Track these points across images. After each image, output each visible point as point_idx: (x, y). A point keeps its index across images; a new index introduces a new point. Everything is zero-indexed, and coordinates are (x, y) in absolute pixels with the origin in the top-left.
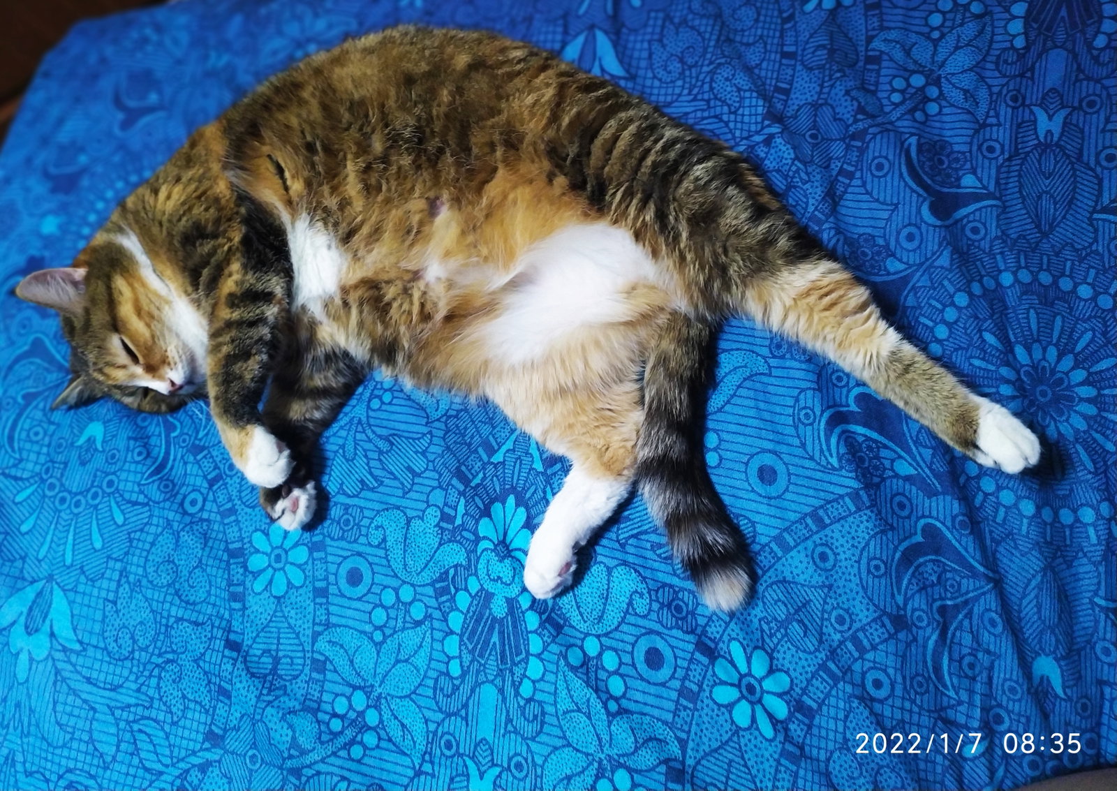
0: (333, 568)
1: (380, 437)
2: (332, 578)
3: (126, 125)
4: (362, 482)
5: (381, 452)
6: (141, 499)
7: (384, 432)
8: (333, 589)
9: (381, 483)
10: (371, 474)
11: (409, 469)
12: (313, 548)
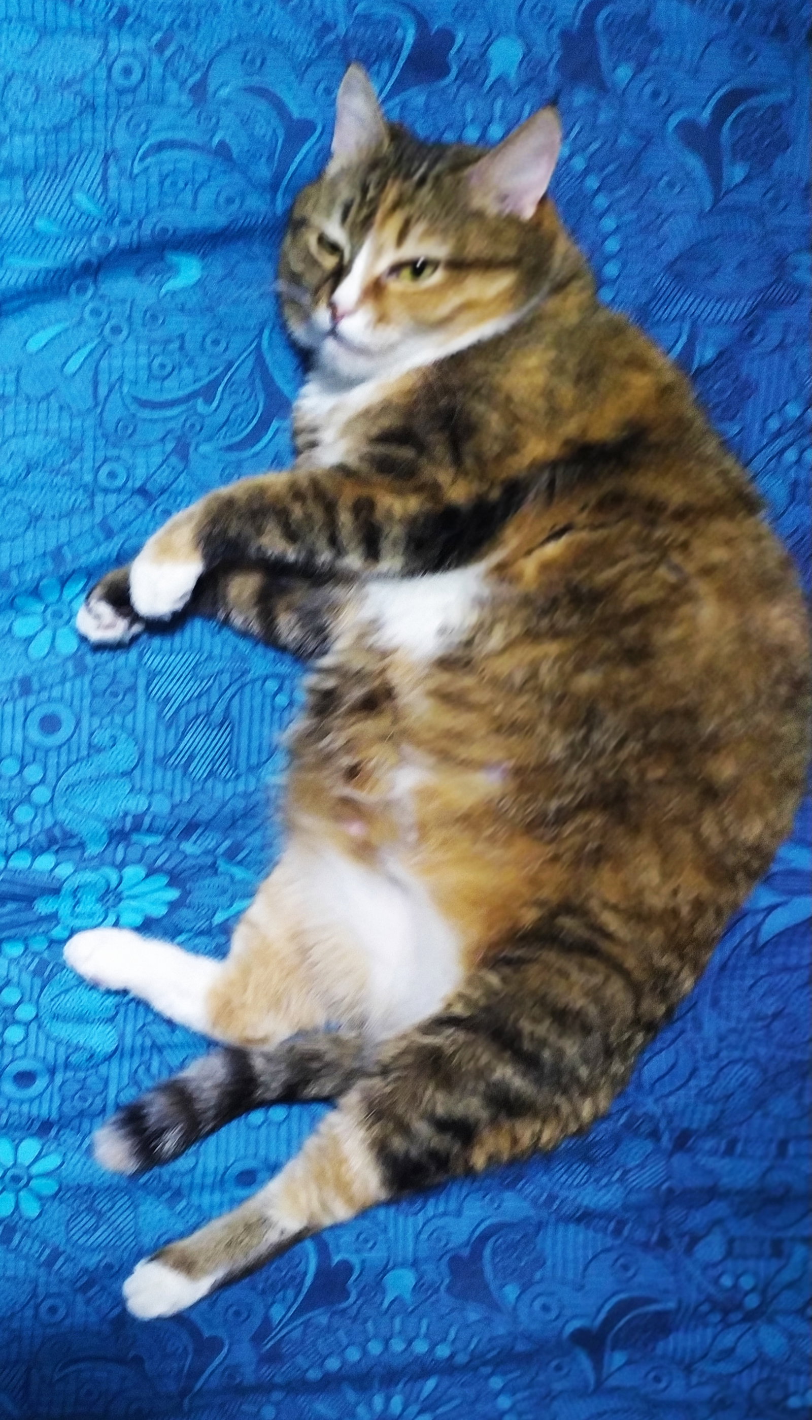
0: (56, 692)
1: (228, 708)
2: (45, 695)
3: (688, 131)
4: (167, 699)
5: (209, 714)
6: (103, 391)
7: (234, 712)
8: (31, 701)
9: (168, 728)
10: (179, 709)
11: (191, 758)
12: (77, 659)
